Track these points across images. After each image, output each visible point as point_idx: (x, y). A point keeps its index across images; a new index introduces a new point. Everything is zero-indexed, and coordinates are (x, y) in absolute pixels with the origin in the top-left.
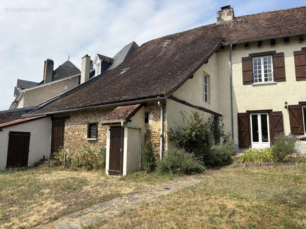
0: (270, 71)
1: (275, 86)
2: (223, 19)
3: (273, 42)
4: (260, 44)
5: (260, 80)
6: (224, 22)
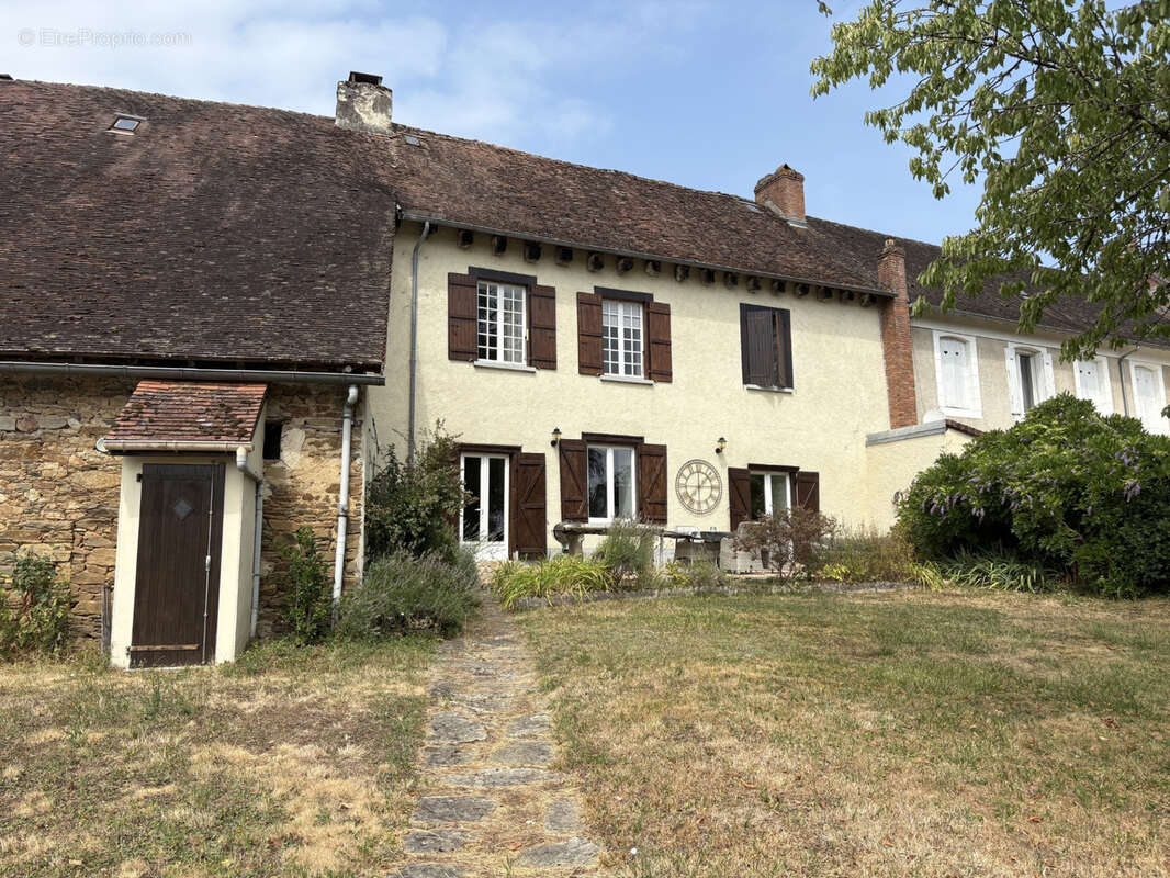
0: (518, 332)
1: (528, 379)
2: (358, 116)
3: (533, 252)
4: (501, 246)
5: (493, 355)
6: (364, 127)
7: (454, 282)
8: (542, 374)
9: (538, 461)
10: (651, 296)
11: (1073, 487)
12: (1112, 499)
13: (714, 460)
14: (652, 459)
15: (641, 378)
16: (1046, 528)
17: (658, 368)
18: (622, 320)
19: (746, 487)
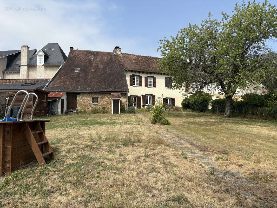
0: (138, 82)
1: (139, 88)
3: (139, 72)
4: (136, 72)
5: (135, 85)
6: (118, 54)
7: (130, 76)
8: (140, 87)
9: (140, 97)
10: (154, 77)
11: (196, 101)
12: (198, 102)
13: (161, 97)
14: (154, 97)
15: (152, 87)
16: (193, 105)
17: (155, 86)
18: (150, 80)
19: (165, 100)
